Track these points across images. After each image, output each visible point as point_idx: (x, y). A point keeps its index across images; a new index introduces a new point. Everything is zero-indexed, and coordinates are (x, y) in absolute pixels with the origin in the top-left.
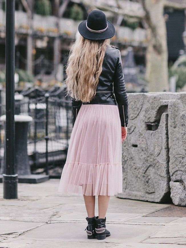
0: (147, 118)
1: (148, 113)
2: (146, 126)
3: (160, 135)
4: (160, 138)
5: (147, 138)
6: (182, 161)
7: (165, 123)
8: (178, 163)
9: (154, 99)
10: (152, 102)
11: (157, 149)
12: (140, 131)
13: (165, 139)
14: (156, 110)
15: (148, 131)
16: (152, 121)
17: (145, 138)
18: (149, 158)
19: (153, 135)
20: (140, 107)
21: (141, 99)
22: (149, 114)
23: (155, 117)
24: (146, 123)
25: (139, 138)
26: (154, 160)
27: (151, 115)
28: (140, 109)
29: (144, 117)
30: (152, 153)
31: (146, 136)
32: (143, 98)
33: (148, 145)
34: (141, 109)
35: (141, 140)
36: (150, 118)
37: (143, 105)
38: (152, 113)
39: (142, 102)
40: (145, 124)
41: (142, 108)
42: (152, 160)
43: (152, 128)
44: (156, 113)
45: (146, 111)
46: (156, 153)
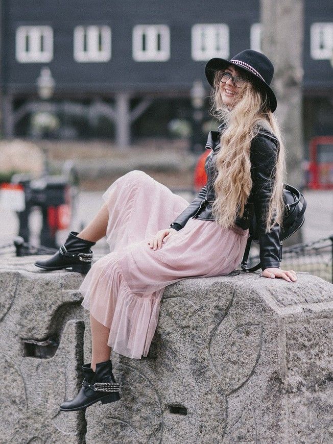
0: (25, 329)
1: (29, 317)
2: (23, 347)
3: (62, 370)
4: (62, 377)
5: (25, 376)
6: (121, 434)
7: (75, 344)
8: (110, 438)
9: (46, 286)
10: (40, 293)
11: (52, 400)
12: (8, 358)
13: (74, 379)
14: (51, 312)
15: (28, 359)
16: (39, 337)
17: (19, 375)
18: (30, 422)
19: (41, 368)
20: (6, 303)
21: (11, 284)
22: (31, 321)
23: (47, 328)
24: (22, 339)
25: (6, 373)
26: (44, 426)
27: (36, 323)
28: (7, 306)
29: (19, 327)
30: (39, 409)
31: (24, 370)
32: (15, 281)
33: (28, 392)
34: (10, 308)
35: (10, 377)
36: (34, 328)
37: (15, 297)
38: (38, 318)
39: (14, 291)
40: (20, 341)
41: (11, 305)
42: (39, 426)
43: (37, 351)
44: (50, 318)
45: (24, 313)
46: (50, 411)
